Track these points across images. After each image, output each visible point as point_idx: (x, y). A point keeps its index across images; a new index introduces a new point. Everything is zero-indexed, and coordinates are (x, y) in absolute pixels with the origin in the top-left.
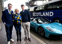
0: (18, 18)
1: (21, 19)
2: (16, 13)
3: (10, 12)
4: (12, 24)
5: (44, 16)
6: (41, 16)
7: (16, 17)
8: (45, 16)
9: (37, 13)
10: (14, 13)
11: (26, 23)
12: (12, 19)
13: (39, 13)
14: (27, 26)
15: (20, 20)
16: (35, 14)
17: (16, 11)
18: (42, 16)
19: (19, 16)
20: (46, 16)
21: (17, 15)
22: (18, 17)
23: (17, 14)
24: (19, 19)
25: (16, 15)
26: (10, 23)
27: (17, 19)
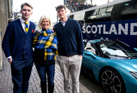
0: (49, 44)
1: (55, 46)
2: (44, 30)
3: (27, 26)
4: (32, 60)
5: (113, 33)
6: (105, 33)
7: (41, 42)
8: (116, 33)
9: (94, 26)
10: (38, 29)
11: (71, 59)
12: (32, 46)
13: (100, 26)
14: (71, 68)
15: (54, 50)
16: (89, 29)
17: (43, 23)
18: (107, 33)
19: (51, 38)
20: (120, 33)
21: (46, 35)
22: (47, 40)
23: (45, 32)
24: (51, 47)
25: (42, 35)
26: (24, 59)
27: (45, 45)
